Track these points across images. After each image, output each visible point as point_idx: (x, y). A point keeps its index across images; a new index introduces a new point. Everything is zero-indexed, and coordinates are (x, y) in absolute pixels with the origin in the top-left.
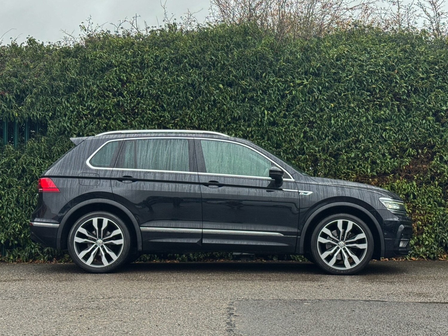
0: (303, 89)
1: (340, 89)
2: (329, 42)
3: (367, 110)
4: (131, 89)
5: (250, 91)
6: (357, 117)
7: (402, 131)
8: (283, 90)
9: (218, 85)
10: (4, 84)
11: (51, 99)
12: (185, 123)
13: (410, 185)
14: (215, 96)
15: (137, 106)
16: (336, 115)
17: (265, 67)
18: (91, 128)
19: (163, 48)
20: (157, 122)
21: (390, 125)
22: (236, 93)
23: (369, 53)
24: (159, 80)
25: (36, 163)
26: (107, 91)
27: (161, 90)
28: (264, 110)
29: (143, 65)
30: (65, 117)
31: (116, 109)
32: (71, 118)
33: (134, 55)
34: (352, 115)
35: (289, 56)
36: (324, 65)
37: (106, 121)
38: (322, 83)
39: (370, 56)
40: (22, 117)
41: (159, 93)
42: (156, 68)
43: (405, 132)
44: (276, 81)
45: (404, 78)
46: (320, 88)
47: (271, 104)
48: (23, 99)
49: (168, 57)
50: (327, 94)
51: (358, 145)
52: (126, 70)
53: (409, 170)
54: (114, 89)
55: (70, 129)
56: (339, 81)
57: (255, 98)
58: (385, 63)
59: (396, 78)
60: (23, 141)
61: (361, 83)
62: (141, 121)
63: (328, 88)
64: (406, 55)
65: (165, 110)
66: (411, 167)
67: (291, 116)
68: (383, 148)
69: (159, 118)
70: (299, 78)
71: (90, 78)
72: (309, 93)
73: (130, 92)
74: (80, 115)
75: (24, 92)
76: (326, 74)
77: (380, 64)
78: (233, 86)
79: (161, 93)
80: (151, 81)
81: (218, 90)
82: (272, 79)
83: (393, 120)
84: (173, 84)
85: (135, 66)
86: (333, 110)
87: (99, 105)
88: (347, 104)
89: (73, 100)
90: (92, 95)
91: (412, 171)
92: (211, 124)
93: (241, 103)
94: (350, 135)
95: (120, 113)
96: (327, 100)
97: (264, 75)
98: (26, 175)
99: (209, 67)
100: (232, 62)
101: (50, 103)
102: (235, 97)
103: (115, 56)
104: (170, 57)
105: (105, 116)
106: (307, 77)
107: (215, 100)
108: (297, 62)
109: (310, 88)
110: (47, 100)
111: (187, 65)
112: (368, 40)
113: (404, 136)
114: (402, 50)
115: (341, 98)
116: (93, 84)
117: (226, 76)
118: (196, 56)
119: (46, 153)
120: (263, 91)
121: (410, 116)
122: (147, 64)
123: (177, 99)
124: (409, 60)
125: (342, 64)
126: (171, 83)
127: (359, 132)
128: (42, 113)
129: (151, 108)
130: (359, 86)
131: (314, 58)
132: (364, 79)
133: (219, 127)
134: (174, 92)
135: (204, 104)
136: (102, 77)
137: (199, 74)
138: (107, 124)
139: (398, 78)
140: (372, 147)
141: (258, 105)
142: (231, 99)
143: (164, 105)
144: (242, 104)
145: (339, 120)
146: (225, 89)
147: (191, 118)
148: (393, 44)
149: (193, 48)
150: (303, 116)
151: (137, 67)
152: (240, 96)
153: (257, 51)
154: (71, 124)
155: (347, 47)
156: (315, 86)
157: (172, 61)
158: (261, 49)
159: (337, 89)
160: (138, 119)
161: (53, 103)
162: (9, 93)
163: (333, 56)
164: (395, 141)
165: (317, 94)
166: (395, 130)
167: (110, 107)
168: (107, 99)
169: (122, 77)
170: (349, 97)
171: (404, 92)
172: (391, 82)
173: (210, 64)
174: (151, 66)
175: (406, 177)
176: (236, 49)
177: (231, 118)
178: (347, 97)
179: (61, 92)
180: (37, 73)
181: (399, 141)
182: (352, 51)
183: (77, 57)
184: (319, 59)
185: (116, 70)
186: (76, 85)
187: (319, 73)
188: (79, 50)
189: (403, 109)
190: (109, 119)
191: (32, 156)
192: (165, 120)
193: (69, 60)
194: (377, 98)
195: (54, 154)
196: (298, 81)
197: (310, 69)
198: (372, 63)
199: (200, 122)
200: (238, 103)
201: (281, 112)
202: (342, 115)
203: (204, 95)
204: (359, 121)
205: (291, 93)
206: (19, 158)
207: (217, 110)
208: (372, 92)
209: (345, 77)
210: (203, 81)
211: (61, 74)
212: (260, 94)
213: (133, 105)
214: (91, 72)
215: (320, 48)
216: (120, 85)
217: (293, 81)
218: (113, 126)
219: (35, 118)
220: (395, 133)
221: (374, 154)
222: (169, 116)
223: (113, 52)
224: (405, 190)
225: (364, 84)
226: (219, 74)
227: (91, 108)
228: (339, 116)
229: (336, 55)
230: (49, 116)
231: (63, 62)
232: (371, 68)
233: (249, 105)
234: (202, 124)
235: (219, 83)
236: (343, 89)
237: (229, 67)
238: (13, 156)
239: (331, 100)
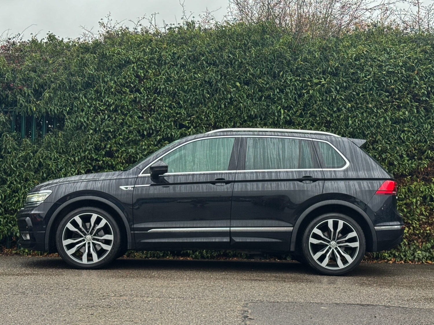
0: (320, 89)
1: (358, 89)
2: (348, 42)
3: (386, 110)
4: (148, 86)
5: (267, 90)
6: (375, 117)
7: (421, 133)
8: (300, 90)
9: (235, 83)
10: (23, 78)
11: (69, 94)
12: (201, 120)
13: (428, 188)
14: (232, 94)
15: (154, 103)
16: (354, 115)
17: (282, 66)
18: (108, 124)
19: (180, 46)
20: (173, 119)
21: (408, 127)
22: (253, 91)
23: (388, 53)
24: (176, 77)
25: (53, 157)
26: (124, 87)
27: (178, 87)
28: (280, 109)
29: (160, 62)
30: (82, 112)
31: (132, 106)
32: (88, 113)
33: (152, 52)
34: (369, 116)
35: (307, 56)
36: (342, 65)
37: (123, 117)
38: (340, 83)
39: (390, 56)
40: (40, 112)
41: (176, 90)
42: (173, 66)
43: (424, 133)
44: (293, 80)
45: (424, 78)
46: (338, 88)
47: (288, 103)
48: (41, 93)
49: (186, 54)
50: (345, 94)
51: (375, 146)
52: (144, 66)
53: (427, 173)
54: (132, 85)
55: (87, 124)
56: (357, 81)
57: (271, 96)
58: (405, 63)
59: (415, 79)
60: (40, 136)
61: (380, 83)
62: (158, 118)
63: (346, 88)
64: (426, 56)
65: (181, 107)
66: (429, 169)
67: (308, 115)
68: (400, 149)
69: (175, 115)
70: (317, 77)
71: (107, 74)
72: (326, 93)
73: (147, 88)
74: (97, 111)
75: (42, 87)
76: (344, 74)
77: (400, 64)
78: (250, 85)
79: (178, 90)
80: (168, 78)
81: (235, 88)
82: (289, 78)
83: (412, 121)
84: (190, 82)
85: (152, 62)
86: (350, 110)
87: (116, 100)
88: (365, 104)
89: (90, 96)
90: (109, 90)
91: (430, 173)
92: (227, 122)
93: (258, 101)
94: (367, 136)
95: (136, 109)
96: (345, 100)
97: (281, 73)
98: (42, 169)
99: (227, 65)
100: (250, 61)
101: (67, 98)
102: (252, 96)
103: (133, 53)
104: (187, 55)
105: (121, 112)
106: (324, 76)
107: (231, 99)
108: (315, 61)
109: (327, 88)
110: (65, 95)
111: (204, 63)
112: (387, 40)
113: (422, 138)
114: (422, 51)
115: (359, 99)
116: (111, 80)
117: (243, 74)
118: (213, 54)
119: (62, 148)
120: (280, 90)
121: (429, 118)
122: (165, 60)
123: (194, 96)
124: (429, 61)
125: (361, 64)
126: (188, 81)
127: (377, 133)
128: (59, 108)
129: (167, 105)
130: (377, 86)
131: (333, 58)
132: (383, 79)
133: (236, 125)
134: (190, 90)
135: (220, 102)
136: (120, 73)
137: (216, 71)
138: (123, 119)
139: (418, 79)
140: (390, 149)
141: (274, 103)
142: (247, 97)
143: (181, 102)
144: (258, 103)
145: (357, 120)
146: (242, 87)
147: (207, 116)
148: (413, 45)
149: (210, 45)
150: (320, 115)
151: (155, 63)
152: (257, 95)
153: (274, 50)
154: (88, 119)
155: (366, 47)
156: (333, 86)
157: (189, 58)
158: (279, 48)
159: (355, 89)
160: (154, 115)
161: (71, 98)
162: (27, 88)
163: (352, 56)
164: (413, 143)
165: (335, 94)
166: (414, 132)
167: (127, 103)
168: (125, 95)
169: (139, 73)
170: (367, 98)
171: (424, 93)
172: (410, 82)
173: (227, 62)
174: (169, 63)
175: (424, 179)
176: (254, 47)
177: (248, 116)
178: (365, 98)
179: (78, 88)
180: (56, 68)
181: (417, 143)
182: (371, 51)
183: (95, 53)
184: (337, 58)
185: (134, 66)
186: (94, 81)
187: (337, 73)
188: (97, 46)
189: (422, 111)
190: (126, 115)
191: (49, 150)
192: (181, 117)
193: (87, 56)
194: (396, 99)
195: (70, 149)
196: (316, 81)
197: (328, 69)
198: (391, 63)
199: (216, 120)
200: (254, 102)
201: (297, 111)
202: (359, 115)
203: (221, 92)
204: (377, 122)
205: (308, 92)
206: (36, 152)
207: (234, 108)
208: (391, 93)
209: (363, 77)
210: (220, 79)
211: (79, 70)
212: (277, 92)
213: (149, 102)
214: (108, 68)
215: (339, 47)
216: (137, 82)
217: (311, 81)
218: (129, 122)
219: (53, 113)
220: (413, 134)
221: (391, 155)
222: (186, 113)
223: (131, 48)
224: (422, 192)
225: (383, 85)
226: (236, 72)
227: (107, 104)
228: (356, 116)
229: (354, 55)
230: (66, 110)
231: (81, 57)
232: (390, 68)
233: (265, 103)
234: (218, 122)
235: (235, 82)
236: (361, 89)
237: (247, 66)
238: (30, 150)
239: (349, 100)
